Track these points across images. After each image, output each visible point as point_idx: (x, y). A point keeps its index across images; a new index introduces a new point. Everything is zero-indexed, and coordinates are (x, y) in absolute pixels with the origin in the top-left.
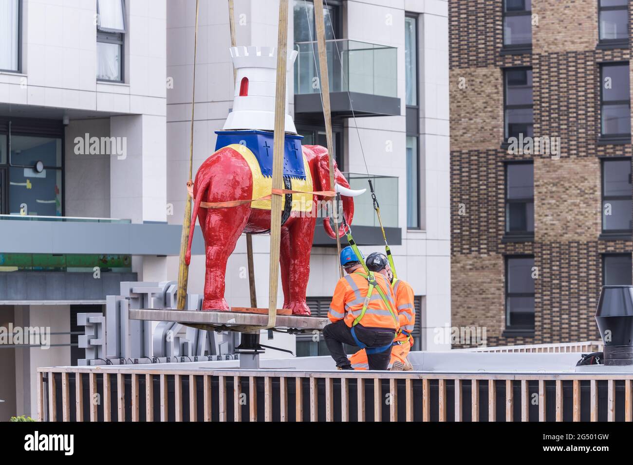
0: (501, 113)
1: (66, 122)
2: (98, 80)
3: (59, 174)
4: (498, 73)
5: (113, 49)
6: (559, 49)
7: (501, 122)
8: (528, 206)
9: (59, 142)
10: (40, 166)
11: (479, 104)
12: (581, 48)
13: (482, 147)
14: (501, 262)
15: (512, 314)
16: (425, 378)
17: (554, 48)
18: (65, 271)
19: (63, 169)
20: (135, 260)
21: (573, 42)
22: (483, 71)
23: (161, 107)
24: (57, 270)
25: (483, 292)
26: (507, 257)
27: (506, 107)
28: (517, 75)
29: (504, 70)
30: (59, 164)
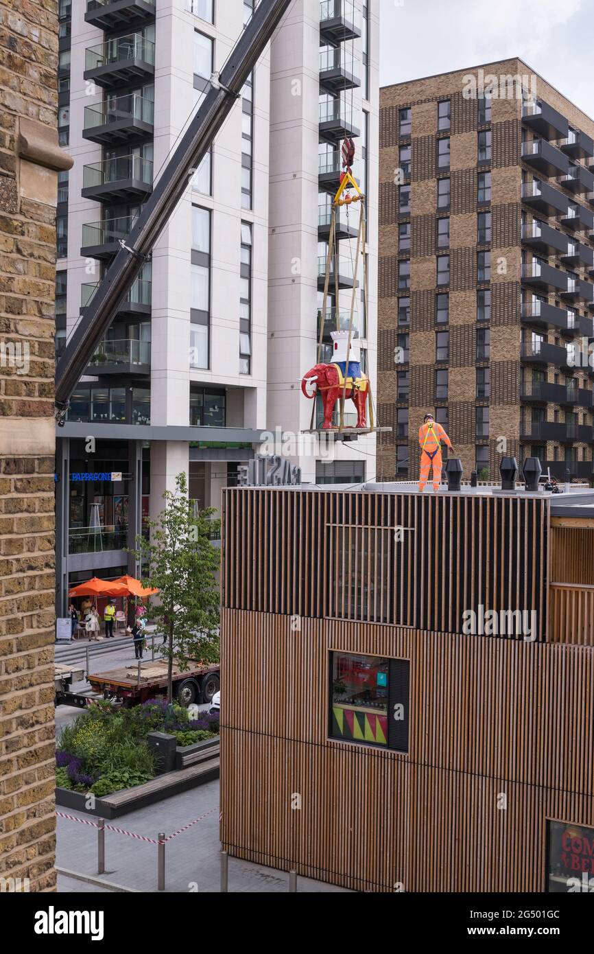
0: (396, 389)
1: (227, 390)
2: (240, 373)
3: (223, 410)
4: (395, 373)
5: (246, 361)
6: (420, 364)
7: (396, 393)
8: (405, 426)
9: (224, 397)
10: (216, 408)
11: (388, 385)
12: (429, 363)
13: (388, 402)
14: (395, 448)
15: (399, 468)
16: (376, 494)
17: (418, 363)
18: (225, 448)
19: (225, 408)
20: (253, 445)
21: (426, 361)
22: (389, 372)
23: (264, 385)
24: (222, 448)
25: (387, 459)
26: (397, 446)
27: (398, 387)
28: (403, 374)
29: (398, 372)
30: (224, 406)
